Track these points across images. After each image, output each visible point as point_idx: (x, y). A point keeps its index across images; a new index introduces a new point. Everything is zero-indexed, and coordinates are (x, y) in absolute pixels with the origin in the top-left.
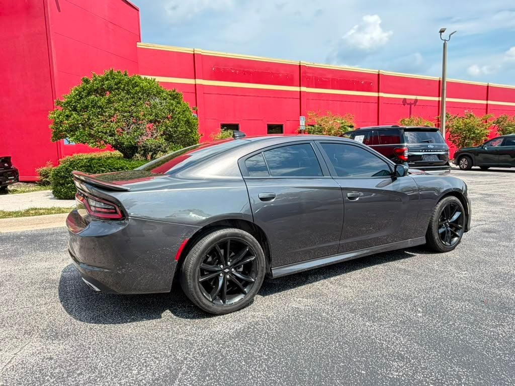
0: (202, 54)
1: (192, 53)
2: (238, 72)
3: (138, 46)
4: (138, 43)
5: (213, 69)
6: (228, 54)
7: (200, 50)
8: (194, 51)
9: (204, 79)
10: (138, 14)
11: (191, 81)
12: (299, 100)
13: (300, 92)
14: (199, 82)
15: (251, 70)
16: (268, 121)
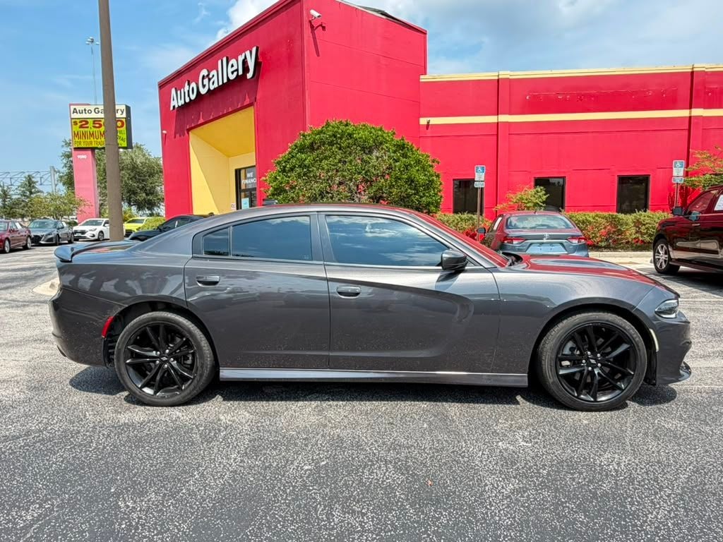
0: (511, 77)
1: (496, 78)
2: (568, 97)
3: (421, 80)
4: (422, 77)
5: (527, 98)
6: (554, 72)
7: (508, 72)
8: (498, 76)
9: (510, 113)
10: (425, 38)
11: (491, 119)
12: (687, 133)
13: (690, 117)
14: (504, 118)
15: (593, 92)
16: (620, 171)
